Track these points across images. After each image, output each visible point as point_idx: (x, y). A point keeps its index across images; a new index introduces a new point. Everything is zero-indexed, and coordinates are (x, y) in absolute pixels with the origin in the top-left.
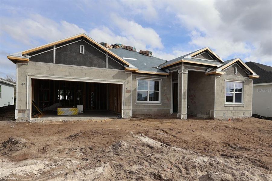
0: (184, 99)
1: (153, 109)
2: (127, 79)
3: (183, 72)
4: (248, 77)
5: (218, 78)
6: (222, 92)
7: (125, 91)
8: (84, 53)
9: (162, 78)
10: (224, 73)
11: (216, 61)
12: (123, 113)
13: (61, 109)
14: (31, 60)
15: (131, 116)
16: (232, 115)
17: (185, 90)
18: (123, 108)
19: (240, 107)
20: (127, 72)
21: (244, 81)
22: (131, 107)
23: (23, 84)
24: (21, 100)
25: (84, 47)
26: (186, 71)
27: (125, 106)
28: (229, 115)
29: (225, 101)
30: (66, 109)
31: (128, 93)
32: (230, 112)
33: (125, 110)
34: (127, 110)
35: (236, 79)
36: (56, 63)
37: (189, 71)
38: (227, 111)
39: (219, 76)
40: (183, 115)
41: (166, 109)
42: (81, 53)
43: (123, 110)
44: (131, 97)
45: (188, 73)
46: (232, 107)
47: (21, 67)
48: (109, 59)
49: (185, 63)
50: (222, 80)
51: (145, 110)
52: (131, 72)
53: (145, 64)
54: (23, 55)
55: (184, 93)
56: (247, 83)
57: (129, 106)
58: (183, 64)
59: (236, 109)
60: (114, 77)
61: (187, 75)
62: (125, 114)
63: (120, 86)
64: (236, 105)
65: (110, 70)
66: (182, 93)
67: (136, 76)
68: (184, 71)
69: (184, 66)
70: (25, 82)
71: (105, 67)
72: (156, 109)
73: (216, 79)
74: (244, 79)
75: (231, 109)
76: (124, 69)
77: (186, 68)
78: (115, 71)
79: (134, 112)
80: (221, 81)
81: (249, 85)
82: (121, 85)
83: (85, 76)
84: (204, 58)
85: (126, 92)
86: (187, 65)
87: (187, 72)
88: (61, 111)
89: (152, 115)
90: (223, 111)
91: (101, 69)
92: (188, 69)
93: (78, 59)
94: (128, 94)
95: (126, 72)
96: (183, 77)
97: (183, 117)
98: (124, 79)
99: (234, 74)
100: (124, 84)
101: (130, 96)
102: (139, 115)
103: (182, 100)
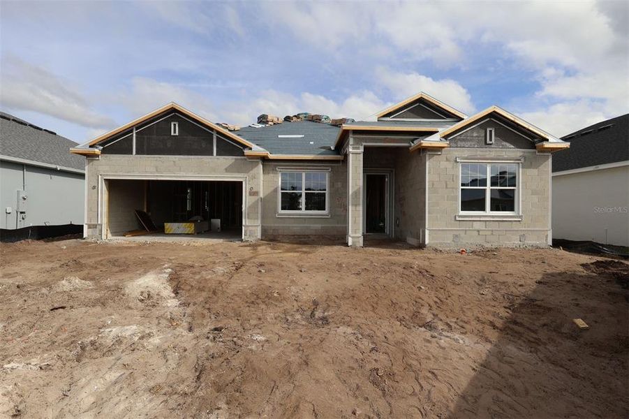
0: (356, 205)
1: (312, 225)
2: (251, 172)
3: (351, 150)
4: (535, 148)
5: (435, 156)
6: (447, 188)
7: (248, 194)
8: (177, 134)
9: (331, 166)
10: (446, 145)
11: (448, 120)
12: (245, 232)
13: (177, 224)
14: (103, 152)
15: (259, 237)
16: (480, 241)
17: (356, 188)
18: (244, 223)
19: (510, 223)
20: (252, 159)
21: (520, 160)
22: (259, 222)
23: (94, 188)
24: (91, 210)
25: (177, 125)
26: (358, 148)
27: (247, 220)
28: (471, 241)
29: (457, 209)
30: (176, 225)
31: (253, 197)
32: (476, 233)
33: (248, 226)
34: (252, 226)
35: (493, 154)
36: (137, 153)
37: (366, 148)
38: (466, 230)
39: (439, 151)
40: (352, 237)
41: (339, 225)
42: (172, 134)
43: (246, 226)
44: (260, 203)
45: (364, 153)
46: (480, 221)
47: (91, 164)
48: (218, 139)
49: (355, 132)
50: (447, 160)
51: (296, 228)
52: (258, 159)
53: (312, 143)
54: (90, 147)
55: (356, 193)
56: (528, 163)
57: (255, 219)
58: (351, 135)
59: (495, 226)
60: (227, 170)
61: (362, 156)
62: (248, 234)
63: (239, 185)
64: (493, 217)
65: (221, 158)
66: (350, 193)
67: (276, 166)
68: (353, 148)
69: (354, 138)
70: (96, 185)
71: (212, 154)
72: (318, 226)
73: (429, 159)
74: (521, 154)
75: (477, 226)
76: (243, 154)
77: (357, 142)
78: (229, 160)
79: (264, 231)
80: (444, 164)
81: (536, 167)
82: (242, 182)
83: (180, 170)
84: (415, 116)
85: (250, 195)
86: (362, 136)
87: (362, 150)
88: (169, 227)
89: (309, 238)
90: (452, 230)
91: (206, 158)
92: (364, 144)
93: (169, 145)
94: (254, 199)
95: (249, 159)
96: (353, 160)
97: (353, 242)
98: (247, 171)
99: (486, 143)
100: (246, 180)
101: (257, 201)
102: (283, 235)
103: (350, 207)
